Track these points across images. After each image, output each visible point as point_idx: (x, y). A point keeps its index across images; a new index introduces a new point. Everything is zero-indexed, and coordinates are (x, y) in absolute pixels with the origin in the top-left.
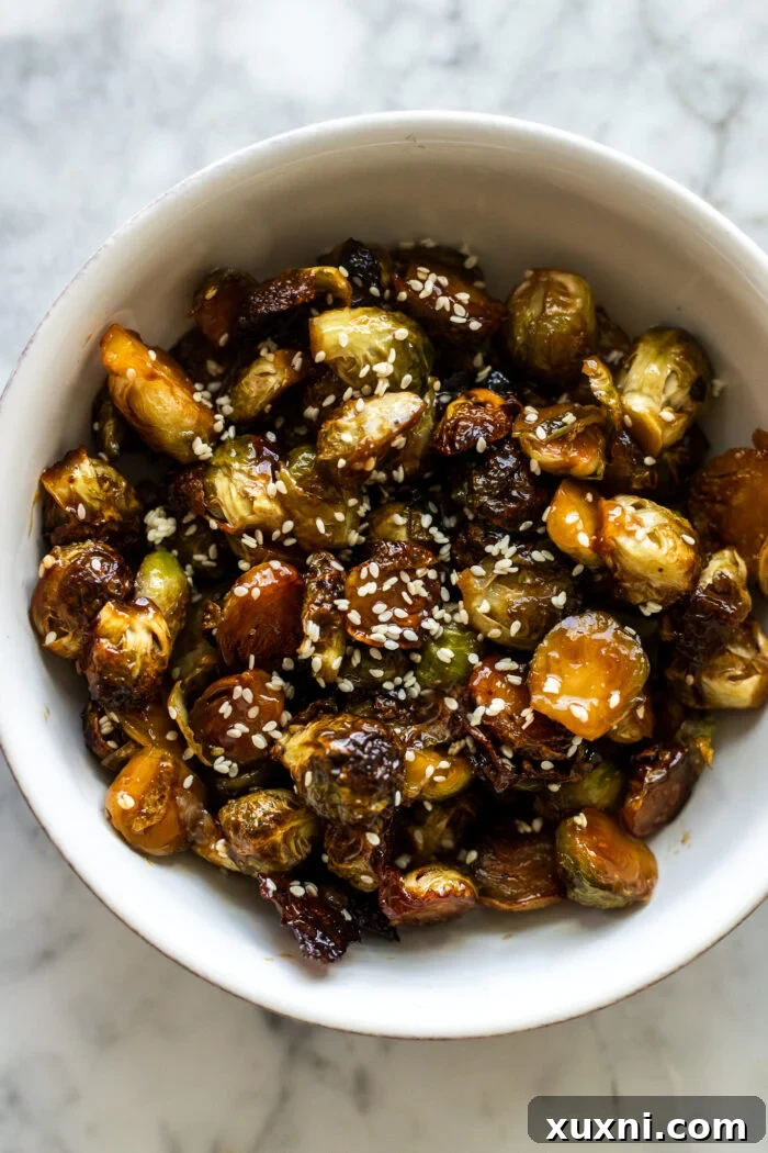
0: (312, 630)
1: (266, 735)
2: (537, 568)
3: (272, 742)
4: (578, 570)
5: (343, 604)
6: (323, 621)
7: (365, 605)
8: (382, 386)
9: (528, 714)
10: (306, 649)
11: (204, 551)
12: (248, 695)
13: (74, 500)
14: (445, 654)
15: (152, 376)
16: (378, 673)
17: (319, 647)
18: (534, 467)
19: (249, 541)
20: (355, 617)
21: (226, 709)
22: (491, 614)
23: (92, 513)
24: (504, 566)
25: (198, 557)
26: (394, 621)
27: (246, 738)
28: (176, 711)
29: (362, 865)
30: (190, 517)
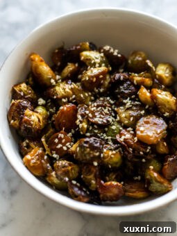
0: (79, 117)
1: (67, 147)
2: (136, 106)
3: (68, 148)
4: (147, 107)
5: (87, 112)
6: (83, 116)
7: (93, 113)
8: (97, 65)
9: (136, 139)
10: (78, 122)
11: (52, 108)
12: (62, 136)
13: (21, 91)
14: (114, 127)
15: (41, 61)
16: (96, 131)
17: (81, 122)
18: (135, 82)
19: (64, 100)
20: (90, 115)
21: (56, 141)
22: (126, 117)
23: (25, 95)
24: (128, 105)
25: (51, 110)
26: (100, 117)
27: (61, 148)
28: (43, 140)
29: (91, 176)
30: (49, 101)
